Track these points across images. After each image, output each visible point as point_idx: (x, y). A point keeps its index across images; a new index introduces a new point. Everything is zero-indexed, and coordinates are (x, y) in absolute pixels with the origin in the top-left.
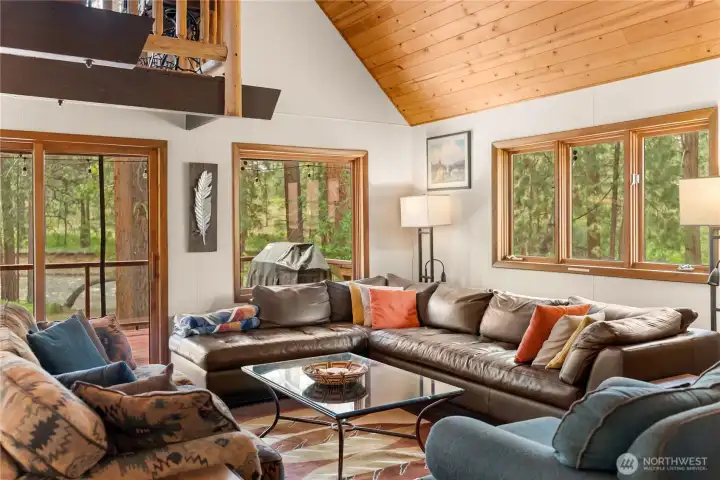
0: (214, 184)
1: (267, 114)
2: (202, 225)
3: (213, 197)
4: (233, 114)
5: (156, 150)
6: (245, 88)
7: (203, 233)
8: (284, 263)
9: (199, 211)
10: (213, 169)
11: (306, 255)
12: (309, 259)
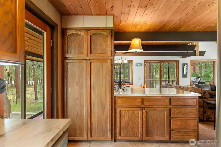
0: (187, 67)
1: (203, 55)
2: (185, 73)
3: (187, 68)
4: (198, 56)
5: (177, 62)
6: (200, 52)
7: (185, 74)
8: (195, 81)
9: (184, 71)
10: (187, 64)
11: (199, 79)
12: (200, 80)
